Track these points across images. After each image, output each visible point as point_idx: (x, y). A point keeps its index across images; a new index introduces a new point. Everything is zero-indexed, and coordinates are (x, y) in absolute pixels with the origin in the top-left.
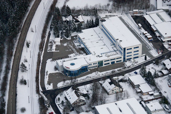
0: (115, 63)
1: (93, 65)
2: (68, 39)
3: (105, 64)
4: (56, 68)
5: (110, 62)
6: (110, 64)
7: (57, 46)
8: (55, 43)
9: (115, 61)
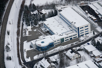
0: (73, 38)
1: (57, 42)
2: (37, 26)
3: (66, 40)
4: (31, 47)
5: (69, 38)
6: (69, 40)
7: (29, 32)
8: (27, 30)
9: (73, 37)
